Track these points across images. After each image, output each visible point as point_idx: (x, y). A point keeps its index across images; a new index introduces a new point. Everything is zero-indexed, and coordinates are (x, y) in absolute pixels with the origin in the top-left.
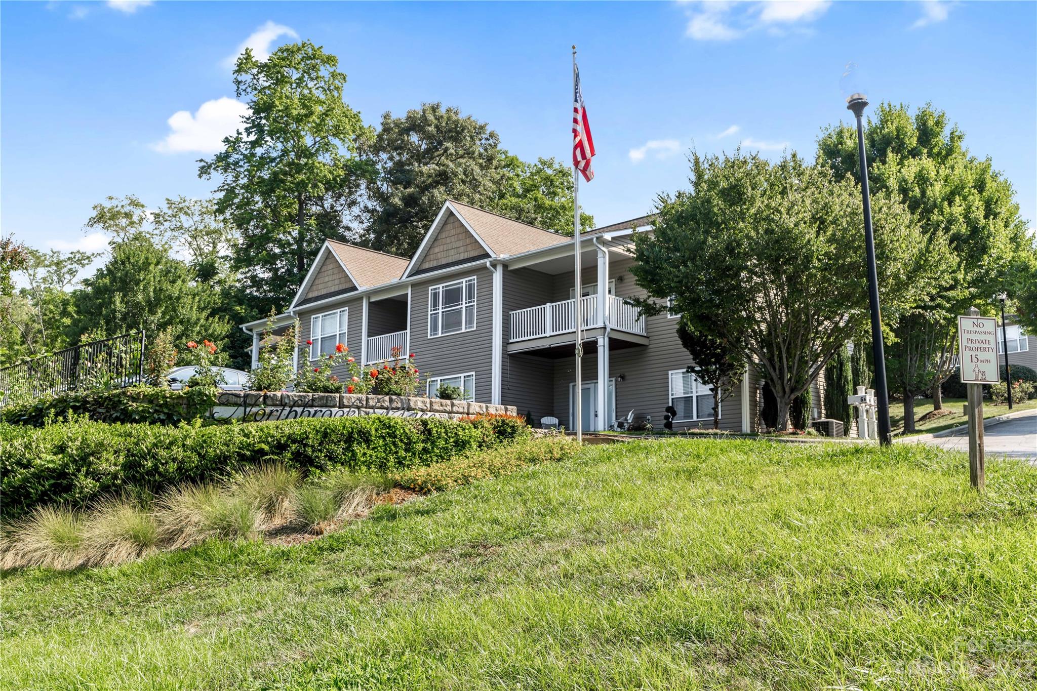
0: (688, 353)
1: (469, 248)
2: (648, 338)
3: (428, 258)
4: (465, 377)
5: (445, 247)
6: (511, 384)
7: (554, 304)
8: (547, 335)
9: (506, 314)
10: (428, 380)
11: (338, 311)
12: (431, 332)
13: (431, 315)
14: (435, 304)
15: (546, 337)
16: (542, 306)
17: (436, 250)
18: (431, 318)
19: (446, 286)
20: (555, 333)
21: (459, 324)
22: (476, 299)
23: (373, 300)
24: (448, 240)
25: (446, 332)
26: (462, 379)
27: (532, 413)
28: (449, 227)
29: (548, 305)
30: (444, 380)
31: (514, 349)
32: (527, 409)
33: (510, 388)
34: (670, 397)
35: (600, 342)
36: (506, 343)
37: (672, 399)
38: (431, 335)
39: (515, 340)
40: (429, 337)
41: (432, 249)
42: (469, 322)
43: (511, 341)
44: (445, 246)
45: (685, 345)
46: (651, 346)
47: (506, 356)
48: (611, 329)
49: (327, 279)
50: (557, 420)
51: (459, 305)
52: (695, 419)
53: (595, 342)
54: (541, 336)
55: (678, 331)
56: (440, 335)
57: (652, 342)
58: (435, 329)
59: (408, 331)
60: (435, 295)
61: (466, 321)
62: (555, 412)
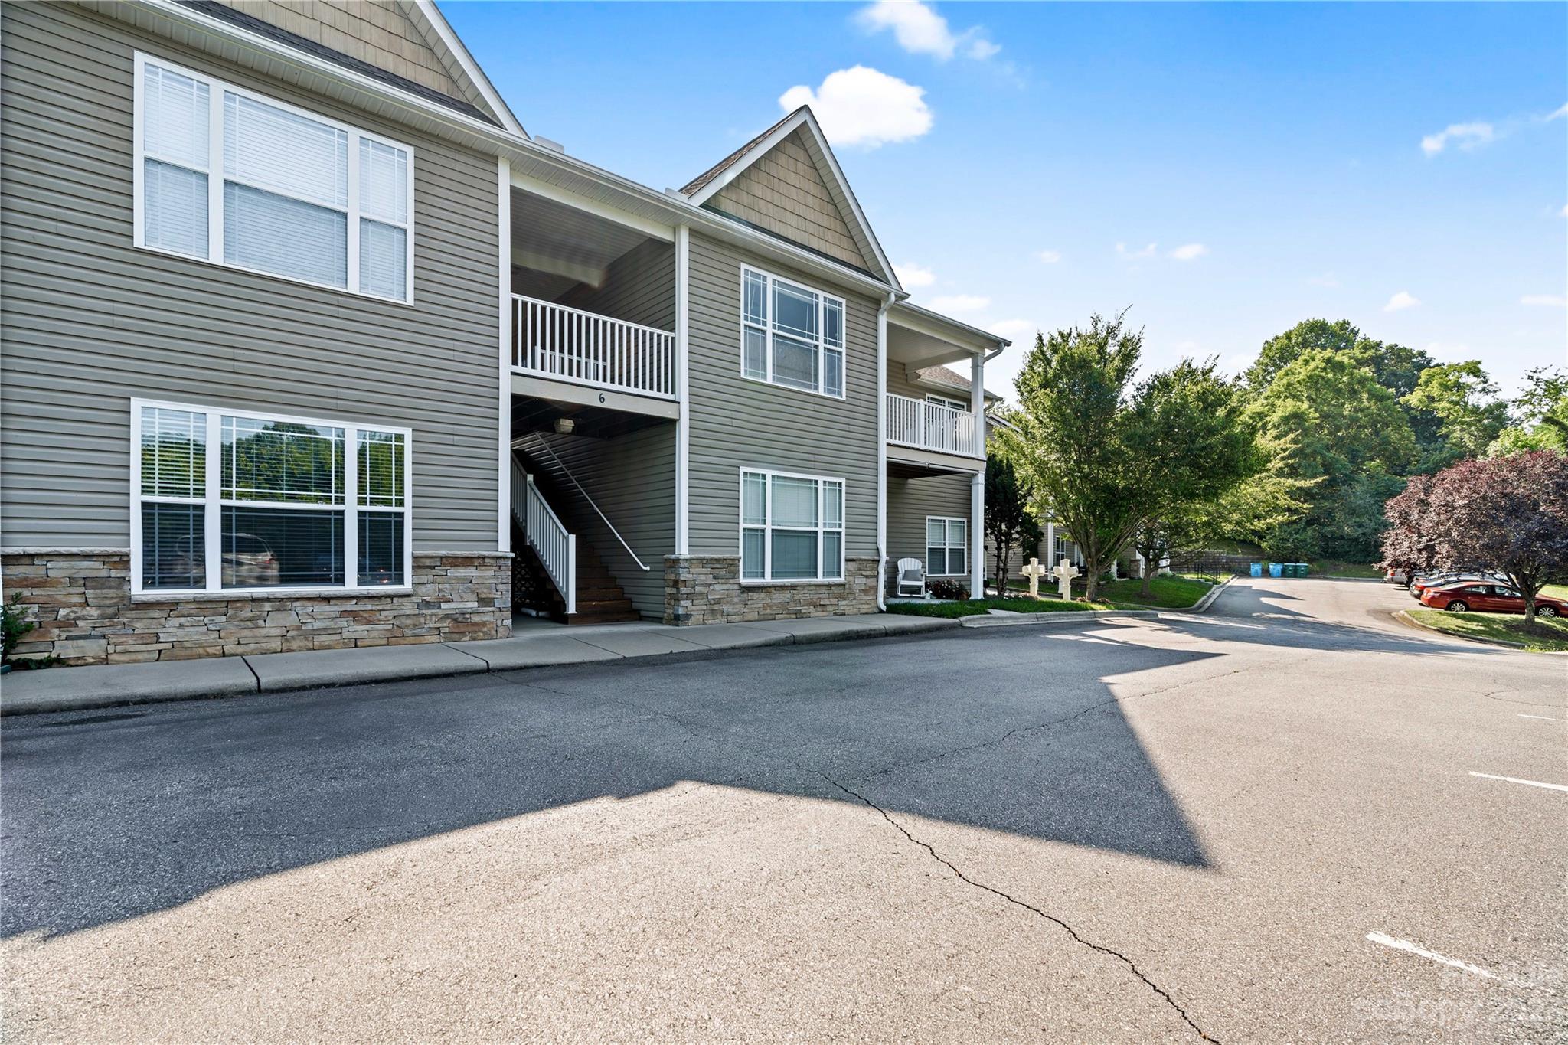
1: (829, 236)
4: (824, 482)
10: (743, 470)
13: (746, 327)
18: (746, 335)
19: (780, 284)
26: (821, 486)
30: (779, 478)
38: (747, 373)
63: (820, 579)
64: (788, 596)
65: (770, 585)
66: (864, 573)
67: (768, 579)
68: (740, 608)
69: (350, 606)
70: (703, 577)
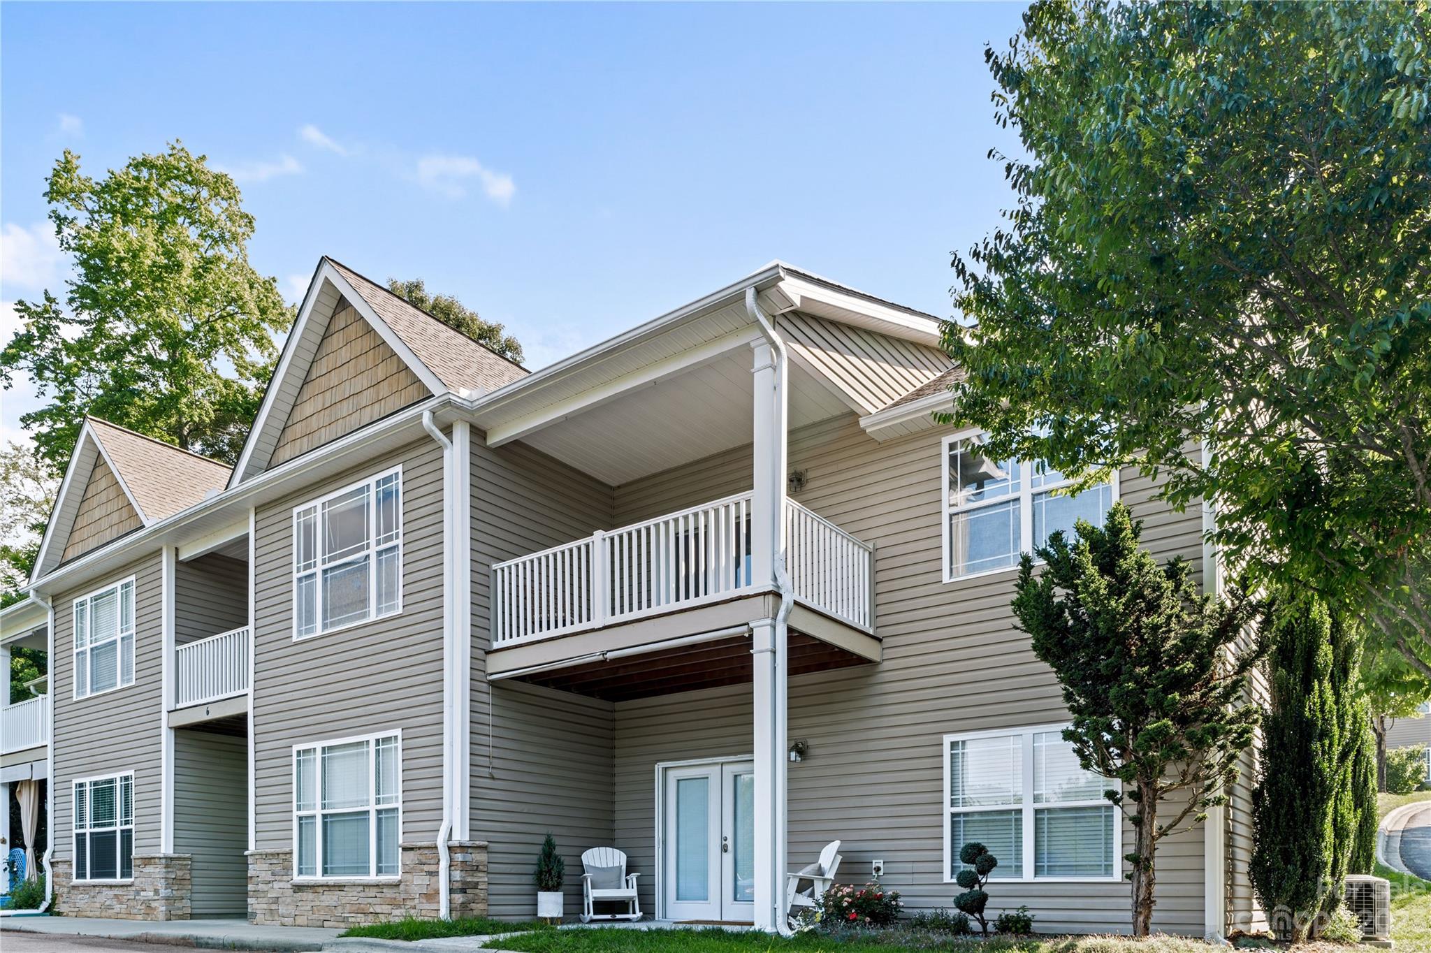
0: (1053, 677)
1: (384, 389)
2: (880, 640)
3: (290, 434)
4: (378, 741)
5: (329, 398)
6: (497, 763)
7: (615, 533)
8: (596, 622)
9: (483, 569)
10: (296, 748)
11: (118, 584)
12: (300, 626)
13: (300, 580)
14: (308, 554)
15: (593, 630)
16: (582, 542)
17: (308, 409)
18: (299, 588)
19: (331, 502)
20: (619, 618)
21: (364, 602)
22: (401, 530)
23: (184, 556)
24: (334, 379)
25: (333, 624)
26: (372, 747)
27: (556, 841)
28: (336, 341)
29: (599, 534)
30: (330, 748)
31: (502, 665)
32: (544, 830)
33: (497, 774)
34: (948, 810)
35: (761, 641)
36: (482, 650)
37: (953, 815)
38: (300, 633)
39: (509, 642)
40: (295, 639)
41: (298, 409)
42: (386, 595)
43: (496, 645)
44: (328, 394)
45: (1044, 651)
46: (886, 665)
47: (484, 687)
48: (796, 603)
49: (97, 514)
50: (624, 857)
51: (361, 549)
52: (1028, 874)
53: (746, 642)
54: (578, 627)
55: (1018, 605)
56: (319, 632)
57: (889, 653)
58: (309, 618)
59: (251, 626)
60: (308, 530)
61: (379, 596)
62: (618, 834)
63: (373, 877)
64: (335, 898)
65: (321, 883)
66: (426, 868)
67: (319, 877)
68: (291, 910)
69: (116, 891)
70: (263, 874)
